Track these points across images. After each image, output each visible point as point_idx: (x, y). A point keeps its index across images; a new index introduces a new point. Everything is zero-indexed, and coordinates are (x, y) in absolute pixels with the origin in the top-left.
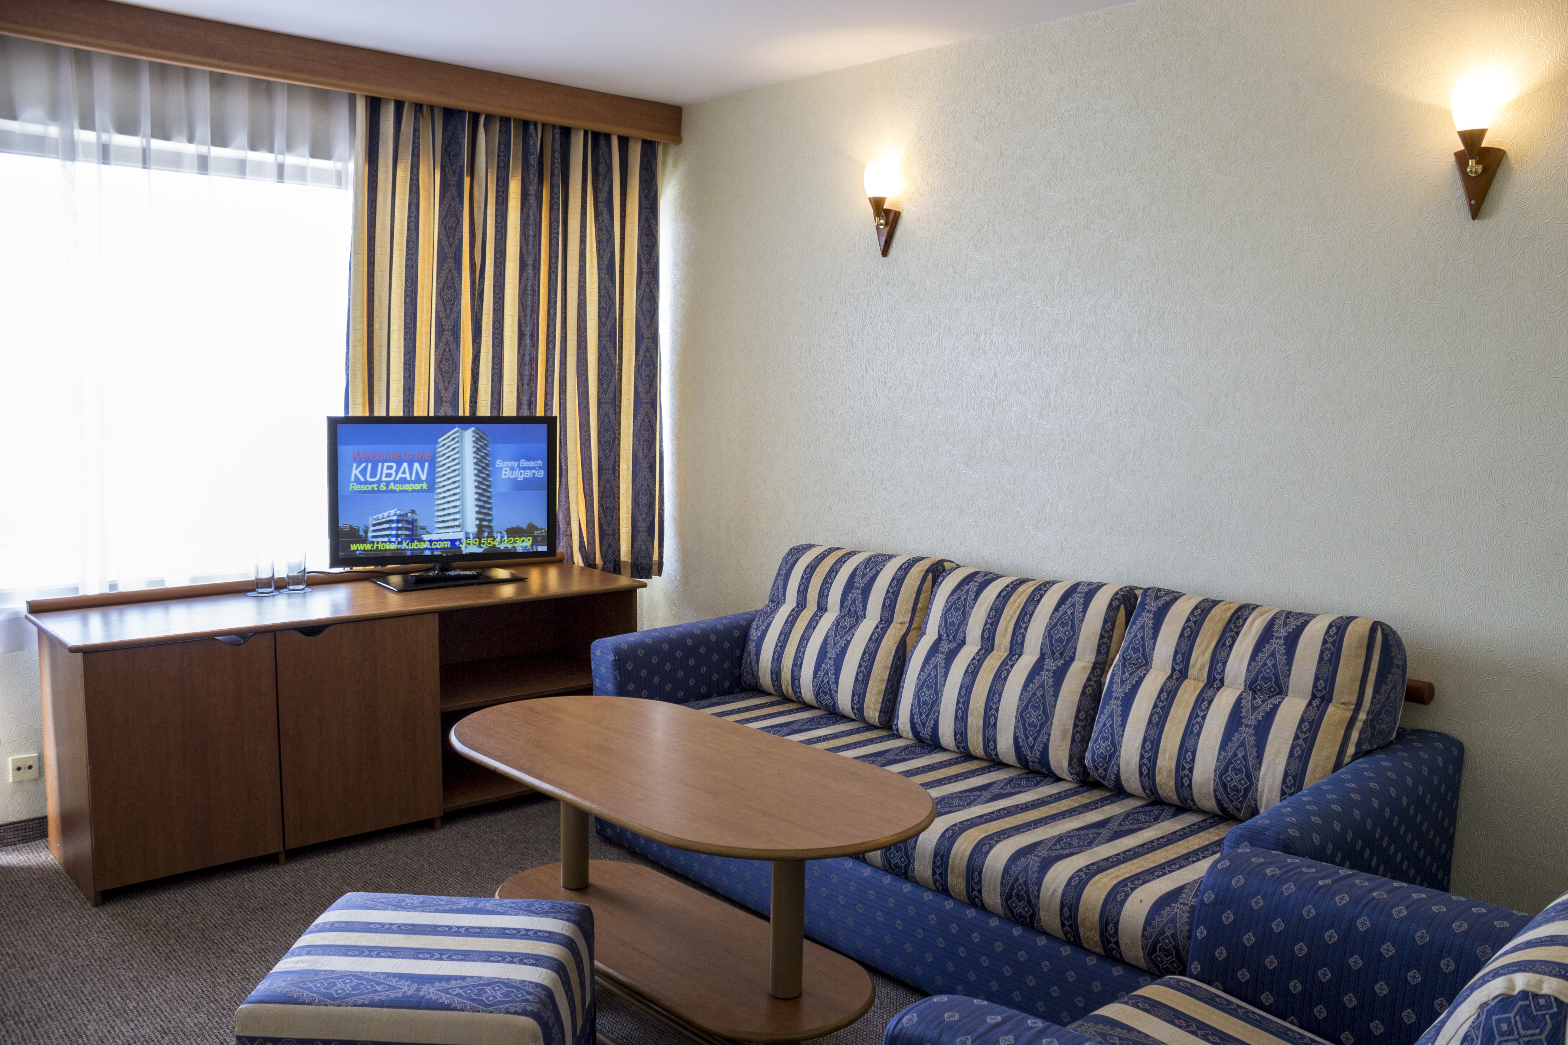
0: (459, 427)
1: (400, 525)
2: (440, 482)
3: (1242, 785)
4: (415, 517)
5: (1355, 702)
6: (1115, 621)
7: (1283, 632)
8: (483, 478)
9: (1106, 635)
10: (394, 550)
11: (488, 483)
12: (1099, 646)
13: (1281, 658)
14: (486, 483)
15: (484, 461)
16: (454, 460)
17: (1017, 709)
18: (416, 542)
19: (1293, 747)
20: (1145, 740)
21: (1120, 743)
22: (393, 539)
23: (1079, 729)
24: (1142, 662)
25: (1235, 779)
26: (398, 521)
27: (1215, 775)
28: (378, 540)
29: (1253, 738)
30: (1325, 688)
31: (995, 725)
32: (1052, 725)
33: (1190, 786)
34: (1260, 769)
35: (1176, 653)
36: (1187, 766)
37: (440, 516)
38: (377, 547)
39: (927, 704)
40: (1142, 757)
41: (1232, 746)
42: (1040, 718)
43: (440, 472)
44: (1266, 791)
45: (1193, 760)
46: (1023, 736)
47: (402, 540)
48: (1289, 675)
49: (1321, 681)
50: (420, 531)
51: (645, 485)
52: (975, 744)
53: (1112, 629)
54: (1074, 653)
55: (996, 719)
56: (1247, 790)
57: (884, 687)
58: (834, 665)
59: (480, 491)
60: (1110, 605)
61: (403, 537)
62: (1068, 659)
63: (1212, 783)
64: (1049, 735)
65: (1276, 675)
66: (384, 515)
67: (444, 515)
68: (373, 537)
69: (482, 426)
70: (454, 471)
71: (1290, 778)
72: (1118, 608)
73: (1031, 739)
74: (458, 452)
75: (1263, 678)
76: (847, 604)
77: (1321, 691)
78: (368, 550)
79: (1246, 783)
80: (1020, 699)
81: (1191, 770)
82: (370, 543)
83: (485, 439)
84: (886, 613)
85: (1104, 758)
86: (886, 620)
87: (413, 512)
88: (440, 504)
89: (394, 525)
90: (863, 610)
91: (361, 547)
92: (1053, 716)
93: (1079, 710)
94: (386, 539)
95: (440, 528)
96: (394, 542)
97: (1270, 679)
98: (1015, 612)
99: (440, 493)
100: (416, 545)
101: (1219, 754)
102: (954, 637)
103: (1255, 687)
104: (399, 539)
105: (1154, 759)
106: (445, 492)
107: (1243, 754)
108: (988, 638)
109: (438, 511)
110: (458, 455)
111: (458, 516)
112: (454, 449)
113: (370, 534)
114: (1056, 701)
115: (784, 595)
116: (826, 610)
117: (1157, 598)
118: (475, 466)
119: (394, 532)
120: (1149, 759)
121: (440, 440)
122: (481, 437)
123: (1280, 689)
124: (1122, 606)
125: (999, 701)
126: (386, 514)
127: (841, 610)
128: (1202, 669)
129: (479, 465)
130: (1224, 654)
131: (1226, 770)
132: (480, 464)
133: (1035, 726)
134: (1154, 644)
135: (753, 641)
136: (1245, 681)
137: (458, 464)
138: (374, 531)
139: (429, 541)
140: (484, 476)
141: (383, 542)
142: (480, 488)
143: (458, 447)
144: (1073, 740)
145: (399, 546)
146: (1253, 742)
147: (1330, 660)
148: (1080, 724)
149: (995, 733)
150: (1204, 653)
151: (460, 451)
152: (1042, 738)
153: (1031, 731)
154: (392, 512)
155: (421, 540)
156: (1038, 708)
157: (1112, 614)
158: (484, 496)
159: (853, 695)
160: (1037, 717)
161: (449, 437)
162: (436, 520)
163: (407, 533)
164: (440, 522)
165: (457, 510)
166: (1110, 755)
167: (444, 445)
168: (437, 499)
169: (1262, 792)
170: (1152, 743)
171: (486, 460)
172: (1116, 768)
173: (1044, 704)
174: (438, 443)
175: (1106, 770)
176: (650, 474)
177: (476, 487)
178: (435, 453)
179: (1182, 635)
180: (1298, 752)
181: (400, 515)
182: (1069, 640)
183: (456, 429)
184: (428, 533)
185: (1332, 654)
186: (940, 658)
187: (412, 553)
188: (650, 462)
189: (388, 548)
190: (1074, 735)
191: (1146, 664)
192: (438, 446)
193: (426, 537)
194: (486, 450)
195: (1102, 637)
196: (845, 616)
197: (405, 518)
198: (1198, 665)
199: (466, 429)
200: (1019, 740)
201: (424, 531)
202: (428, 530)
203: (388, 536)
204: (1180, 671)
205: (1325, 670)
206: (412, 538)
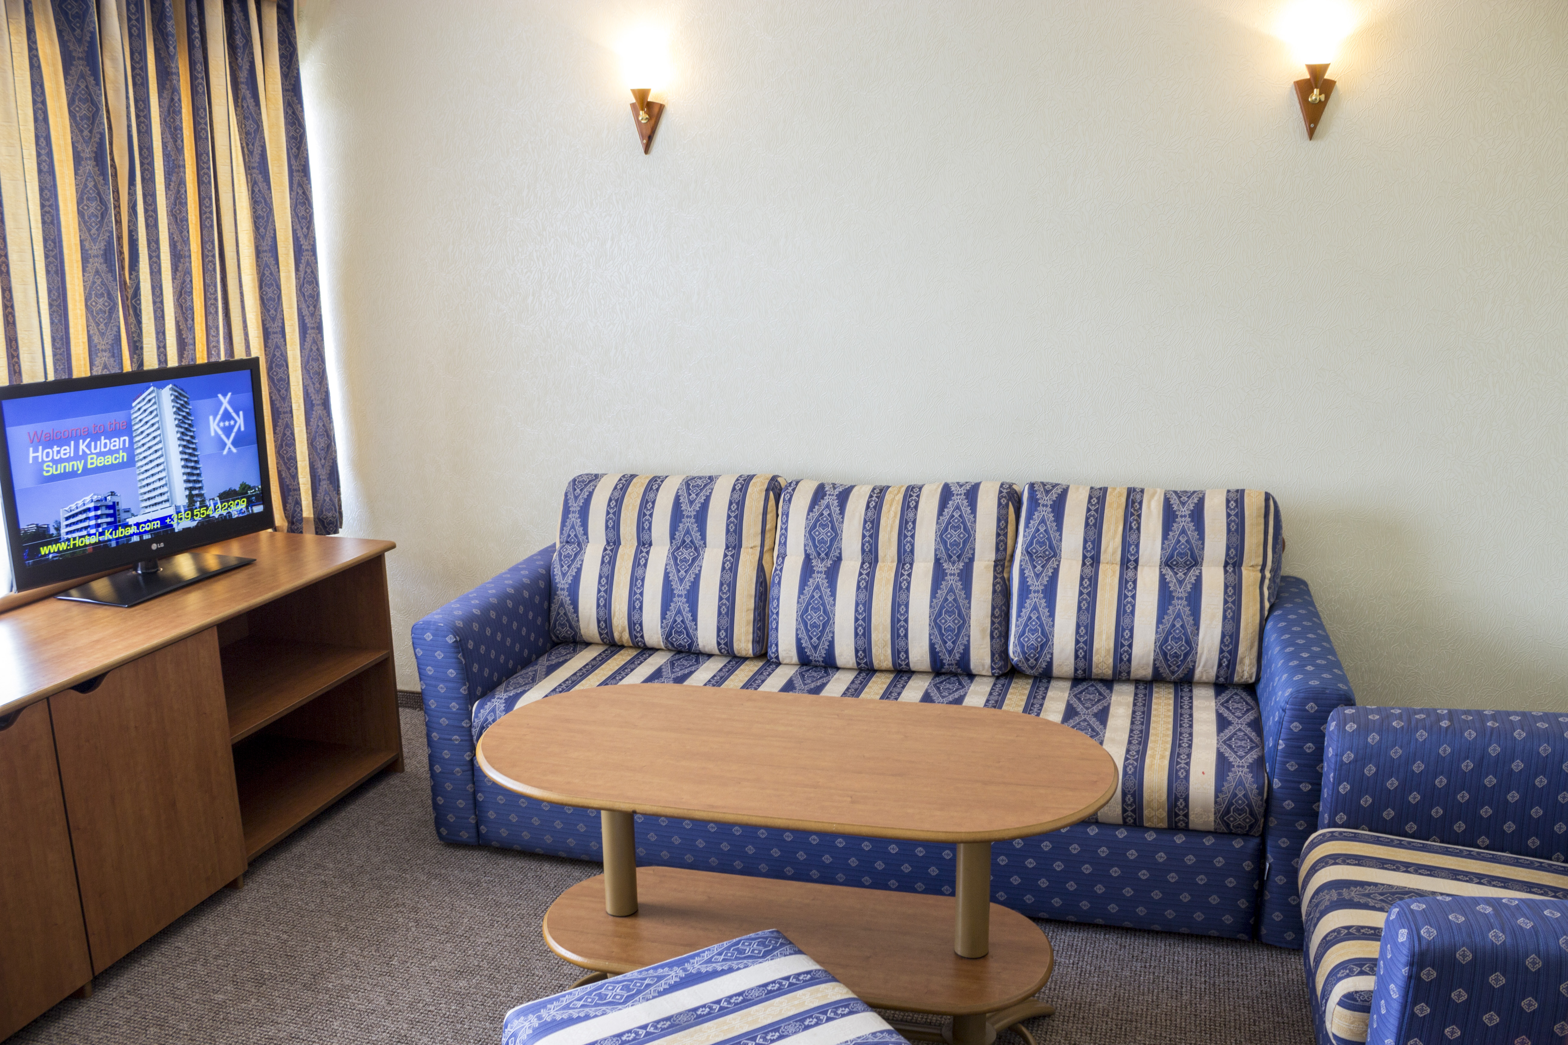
0: (154, 386)
1: (99, 512)
2: (140, 453)
3: (1182, 651)
4: (116, 499)
5: (1261, 563)
6: (1007, 518)
7: (1185, 511)
8: (188, 441)
9: (1002, 532)
10: (96, 543)
11: (194, 446)
12: (997, 544)
13: (1193, 535)
14: (191, 446)
15: (187, 421)
16: (153, 425)
17: (930, 617)
18: (120, 529)
19: (1225, 611)
20: (1078, 626)
21: (1052, 633)
22: (93, 531)
23: (996, 625)
24: (1050, 554)
25: (1174, 647)
26: (96, 508)
27: (1156, 646)
28: (74, 535)
29: (1187, 609)
30: (1236, 555)
31: (906, 636)
32: (970, 626)
33: (1129, 660)
34: (1198, 634)
35: (1085, 541)
36: (1126, 643)
37: (145, 493)
38: (74, 544)
39: (817, 627)
40: (1077, 642)
41: (1168, 619)
42: (956, 622)
43: (139, 441)
44: (1205, 652)
45: (1131, 637)
46: (940, 642)
47: (104, 530)
48: (1203, 548)
49: (1232, 550)
50: (123, 516)
51: (321, 424)
52: (882, 658)
53: (1006, 527)
54: (973, 554)
55: (906, 630)
56: (1186, 655)
57: (752, 616)
58: (687, 602)
59: (186, 457)
60: (1000, 504)
61: (105, 526)
62: (967, 560)
63: (1152, 654)
64: (969, 636)
65: (1191, 550)
66: (78, 504)
67: (149, 491)
68: (67, 533)
69: (182, 381)
70: (154, 438)
71: (1227, 637)
72: (1007, 505)
73: (949, 643)
74: (156, 416)
75: (1179, 554)
76: (679, 535)
77: (1233, 558)
78: (63, 551)
79: (1186, 648)
80: (931, 606)
81: (1130, 646)
82: (64, 541)
83: (185, 397)
84: (731, 539)
85: (1036, 649)
86: (734, 546)
87: (113, 494)
88: (143, 480)
89: (92, 514)
90: (702, 539)
91: (54, 548)
92: (970, 618)
93: (993, 608)
94: (84, 533)
95: (146, 507)
96: (95, 534)
97: (1186, 554)
98: (894, 521)
99: (142, 466)
100: (121, 532)
101: (1157, 627)
102: (826, 554)
103: (1171, 563)
104: (100, 530)
105: (1090, 643)
106: (146, 464)
107: (1181, 623)
108: (870, 551)
109: (141, 487)
110: (157, 419)
111: (165, 489)
112: (151, 412)
113: (63, 531)
114: (970, 603)
115: (586, 533)
116: (650, 545)
117: (1047, 492)
118: (177, 429)
119: (93, 522)
120: (1085, 643)
121: (134, 404)
122: (180, 394)
123: (1194, 560)
124: (1010, 503)
125: (907, 612)
126: (80, 503)
127: (671, 543)
128: (1114, 553)
129: (181, 427)
130: (1134, 537)
131: (1166, 640)
132: (183, 425)
133: (953, 630)
134: (1061, 535)
135: (563, 589)
136: (1161, 558)
137: (158, 429)
138: (67, 526)
139: (135, 525)
140: (188, 438)
141: (80, 537)
142: (185, 453)
143: (156, 409)
144: (992, 637)
145: (101, 538)
146: (1188, 612)
147: (1237, 530)
148: (997, 620)
149: (907, 644)
150: (1114, 538)
151: (157, 413)
152: (962, 641)
153: (948, 636)
154: (88, 499)
155: (126, 526)
156: (953, 612)
157: (1003, 512)
158: (191, 461)
159: (719, 630)
160: (953, 621)
161: (144, 399)
162: (141, 498)
163: (109, 520)
164: (146, 500)
165: (163, 482)
166: (1042, 646)
167: (139, 409)
168: (139, 474)
169: (1202, 654)
170: (1086, 627)
171: (189, 419)
172: (1049, 656)
173: (958, 608)
174: (132, 408)
175: (1037, 660)
176: (324, 412)
177: (182, 453)
178: (131, 420)
179: (1087, 524)
180: (1230, 614)
181: (98, 501)
182: (965, 543)
183: (152, 388)
184: (133, 515)
185: (1237, 525)
186: (819, 578)
187: (117, 543)
188: (324, 397)
189: (87, 543)
190: (992, 633)
191: (1055, 555)
192: (132, 411)
193: (131, 521)
194: (187, 408)
195: (998, 535)
196: (679, 548)
197: (104, 503)
198: (1110, 550)
199: (163, 387)
200: (936, 646)
201: (129, 514)
202: (132, 512)
203: (86, 528)
204: (1092, 558)
205: (1234, 539)
206: (115, 525)
